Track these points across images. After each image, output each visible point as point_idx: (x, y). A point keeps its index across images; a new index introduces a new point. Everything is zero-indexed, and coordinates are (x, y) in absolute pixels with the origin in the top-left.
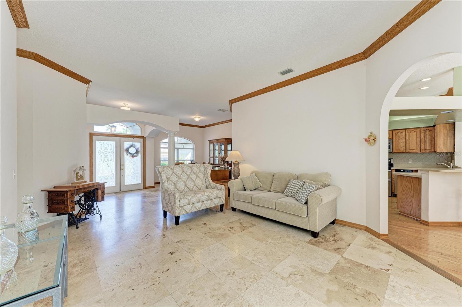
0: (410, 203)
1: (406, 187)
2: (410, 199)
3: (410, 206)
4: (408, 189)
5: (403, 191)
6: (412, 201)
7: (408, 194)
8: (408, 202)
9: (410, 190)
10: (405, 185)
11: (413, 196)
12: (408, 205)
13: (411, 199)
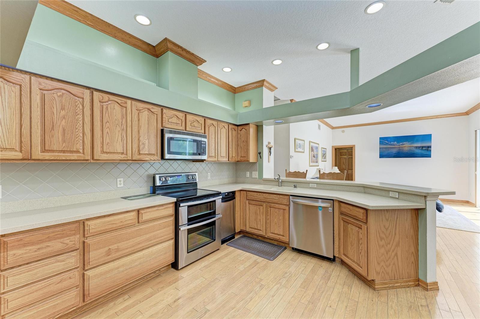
0: (393, 259)
1: (387, 229)
2: (393, 251)
3: (394, 264)
4: (389, 234)
5: (382, 239)
6: (396, 255)
7: (389, 244)
8: (389, 258)
9: (394, 233)
10: (384, 226)
11: (398, 245)
12: (390, 265)
13: (395, 251)
